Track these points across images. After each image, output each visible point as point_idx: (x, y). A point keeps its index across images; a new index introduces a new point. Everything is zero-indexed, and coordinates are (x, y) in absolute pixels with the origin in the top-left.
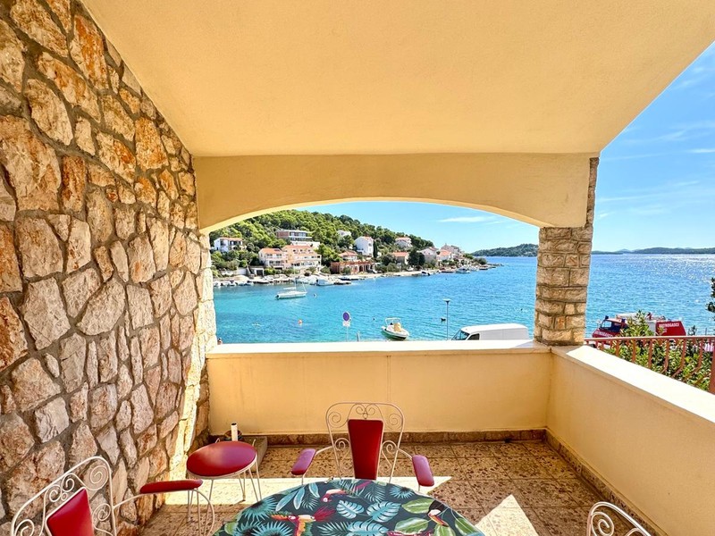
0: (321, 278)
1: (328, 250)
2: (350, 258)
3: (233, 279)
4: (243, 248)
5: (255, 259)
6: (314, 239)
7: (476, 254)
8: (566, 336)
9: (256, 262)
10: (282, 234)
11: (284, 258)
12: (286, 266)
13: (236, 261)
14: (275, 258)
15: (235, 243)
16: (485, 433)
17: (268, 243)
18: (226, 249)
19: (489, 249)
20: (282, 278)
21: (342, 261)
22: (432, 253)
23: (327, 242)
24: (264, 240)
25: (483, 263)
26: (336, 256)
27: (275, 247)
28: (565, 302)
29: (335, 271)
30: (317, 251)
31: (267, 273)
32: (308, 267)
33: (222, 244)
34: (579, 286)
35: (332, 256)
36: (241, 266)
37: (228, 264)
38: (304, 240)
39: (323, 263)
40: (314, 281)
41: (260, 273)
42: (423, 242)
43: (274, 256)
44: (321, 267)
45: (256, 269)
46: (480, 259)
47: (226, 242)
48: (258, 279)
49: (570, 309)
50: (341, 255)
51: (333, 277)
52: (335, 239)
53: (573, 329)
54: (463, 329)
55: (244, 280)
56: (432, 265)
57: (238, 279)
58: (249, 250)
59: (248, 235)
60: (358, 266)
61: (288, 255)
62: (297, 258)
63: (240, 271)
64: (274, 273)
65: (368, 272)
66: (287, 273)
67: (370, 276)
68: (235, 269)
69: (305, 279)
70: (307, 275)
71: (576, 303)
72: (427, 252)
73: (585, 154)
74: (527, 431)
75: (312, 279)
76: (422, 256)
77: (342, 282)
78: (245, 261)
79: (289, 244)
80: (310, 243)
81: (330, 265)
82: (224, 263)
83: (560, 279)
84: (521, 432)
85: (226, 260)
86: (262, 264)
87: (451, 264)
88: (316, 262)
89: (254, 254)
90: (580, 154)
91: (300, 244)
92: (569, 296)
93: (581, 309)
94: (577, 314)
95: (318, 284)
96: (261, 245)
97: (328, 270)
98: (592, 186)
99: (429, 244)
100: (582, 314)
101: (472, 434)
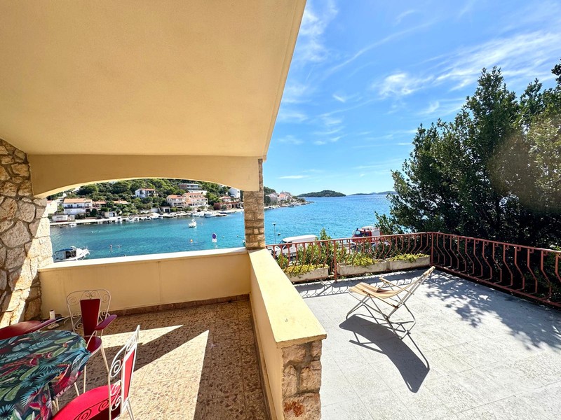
0: (208, 212)
1: (213, 195)
2: (226, 200)
3: (148, 215)
4: (156, 195)
5: (164, 202)
6: (203, 189)
7: (300, 196)
8: (256, 244)
9: (165, 204)
10: (183, 186)
11: (183, 201)
12: (185, 206)
13: (151, 203)
14: (177, 201)
15: (150, 192)
16: (217, 299)
17: (173, 192)
18: (144, 196)
19: (307, 193)
20: (183, 213)
21: (221, 202)
22: (275, 196)
23: (212, 191)
24: (171, 190)
25: (303, 201)
26: (217, 199)
27: (178, 194)
28: (254, 228)
29: (216, 208)
30: (205, 196)
31: (172, 211)
32: (199, 206)
33: (141, 193)
34: (259, 220)
35: (215, 199)
36: (154, 206)
37: (145, 205)
38: (197, 190)
39: (209, 204)
40: (203, 215)
41: (167, 211)
42: (269, 190)
43: (177, 200)
44: (208, 206)
45: (164, 208)
46: (301, 199)
47: (144, 191)
48: (166, 215)
49: (256, 231)
50: (221, 198)
51: (215, 212)
52: (217, 189)
53: (259, 241)
54: (284, 240)
55: (156, 215)
56: (275, 203)
57: (152, 215)
58: (160, 196)
59: (160, 186)
60: (231, 204)
61: (187, 199)
62: (192, 201)
63: (153, 210)
64: (177, 210)
65: (238, 208)
66: (186, 210)
67: (239, 210)
68: (150, 209)
69: (198, 214)
70: (199, 211)
71: (259, 228)
72: (272, 196)
73: (256, 157)
74: (240, 296)
75: (202, 213)
76: (269, 198)
77: (220, 214)
78: (157, 203)
79: (187, 192)
80: (201, 191)
81: (214, 205)
82: (142, 205)
83: (250, 217)
84: (236, 296)
85: (144, 203)
86: (169, 205)
87: (286, 202)
88: (205, 203)
89: (164, 199)
90: (253, 157)
91: (194, 192)
92: (255, 225)
93: (262, 231)
94: (260, 234)
95: (205, 216)
96: (169, 193)
97: (212, 207)
98: (260, 172)
99: (273, 191)
100: (263, 233)
101: (210, 300)
